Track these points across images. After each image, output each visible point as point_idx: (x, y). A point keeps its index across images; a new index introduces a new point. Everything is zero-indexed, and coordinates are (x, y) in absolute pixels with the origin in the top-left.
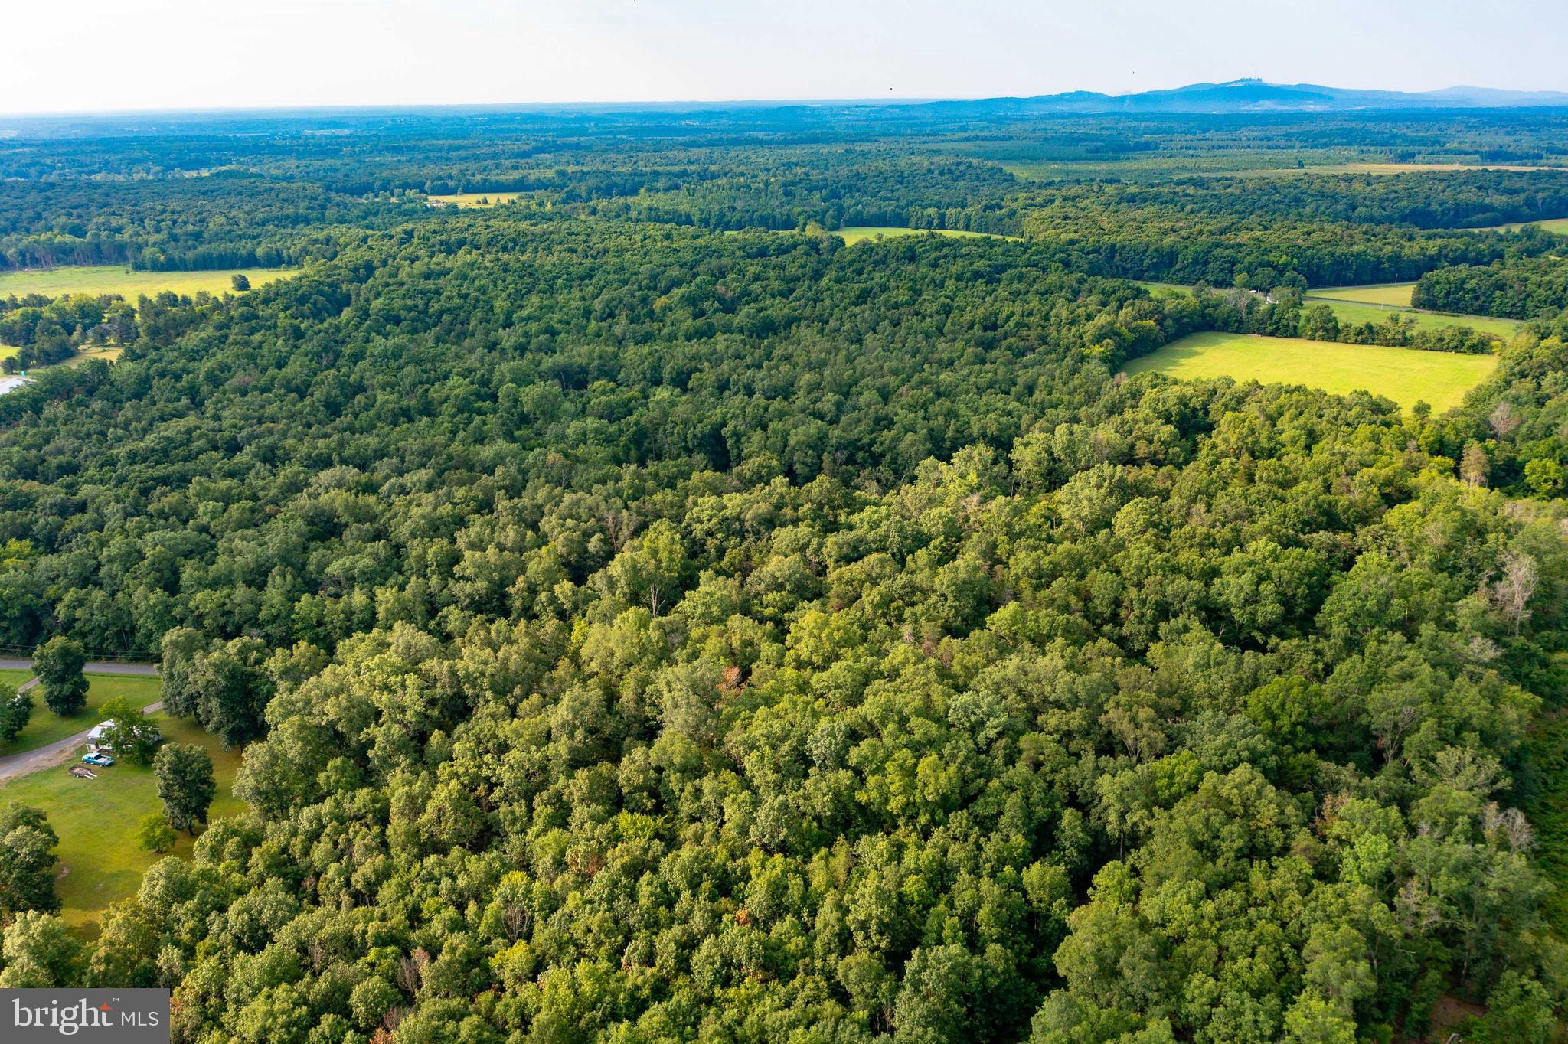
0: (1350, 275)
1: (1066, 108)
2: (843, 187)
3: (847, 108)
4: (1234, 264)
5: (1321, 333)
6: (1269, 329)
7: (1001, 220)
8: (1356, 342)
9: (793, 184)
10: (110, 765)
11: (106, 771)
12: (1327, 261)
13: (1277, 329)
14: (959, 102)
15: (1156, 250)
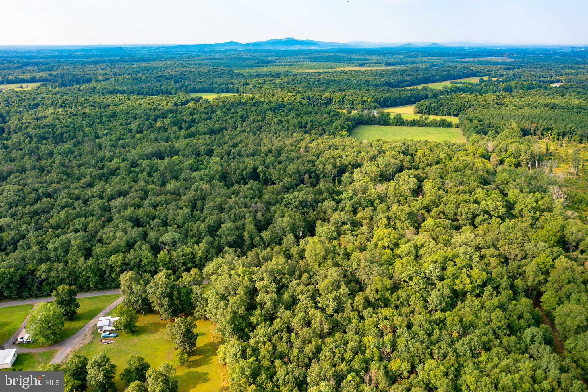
0: (389, 104)
1: (228, 48)
2: (180, 78)
3: (143, 48)
4: (353, 102)
5: (399, 123)
6: (382, 123)
7: (251, 89)
8: (411, 126)
9: (159, 77)
10: (117, 336)
11: (118, 338)
12: (382, 100)
13: (384, 123)
14: (184, 46)
15: (325, 98)
